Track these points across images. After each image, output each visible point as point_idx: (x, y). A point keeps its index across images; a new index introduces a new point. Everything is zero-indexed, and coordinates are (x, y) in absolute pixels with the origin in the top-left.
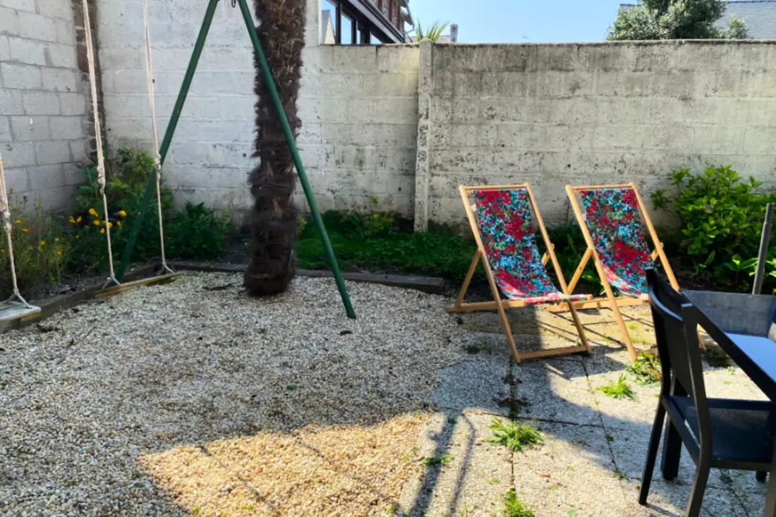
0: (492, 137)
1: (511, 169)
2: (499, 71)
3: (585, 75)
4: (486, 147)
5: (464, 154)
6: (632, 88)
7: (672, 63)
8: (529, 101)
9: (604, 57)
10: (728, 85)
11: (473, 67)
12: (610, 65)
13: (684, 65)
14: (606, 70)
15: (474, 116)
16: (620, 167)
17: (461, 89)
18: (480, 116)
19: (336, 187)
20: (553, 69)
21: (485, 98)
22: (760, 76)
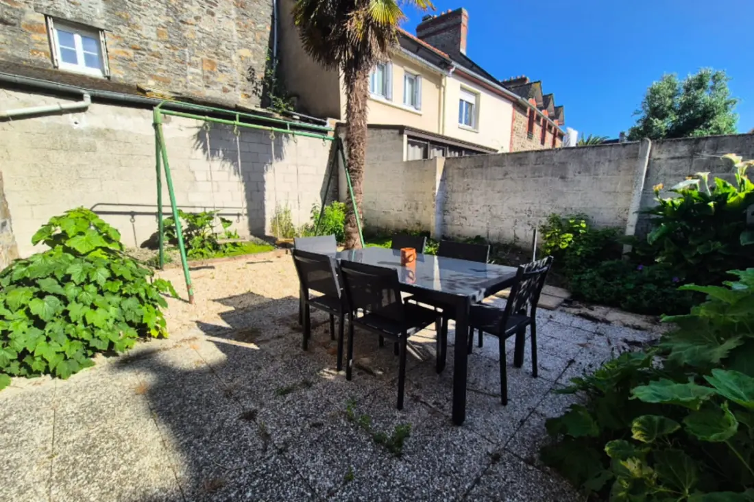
0: (468, 198)
1: (478, 213)
2: (471, 168)
3: (510, 168)
4: (466, 202)
5: (457, 205)
6: (534, 173)
7: (555, 159)
8: (484, 181)
9: (520, 159)
10: (587, 170)
11: (461, 167)
12: (522, 163)
13: (562, 160)
14: (521, 165)
15: (462, 189)
16: (528, 213)
17: (456, 177)
18: (464, 188)
19: (408, 219)
20: (495, 166)
21: (466, 180)
22: (607, 164)
